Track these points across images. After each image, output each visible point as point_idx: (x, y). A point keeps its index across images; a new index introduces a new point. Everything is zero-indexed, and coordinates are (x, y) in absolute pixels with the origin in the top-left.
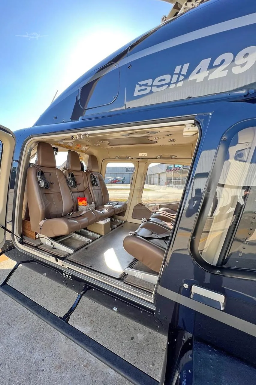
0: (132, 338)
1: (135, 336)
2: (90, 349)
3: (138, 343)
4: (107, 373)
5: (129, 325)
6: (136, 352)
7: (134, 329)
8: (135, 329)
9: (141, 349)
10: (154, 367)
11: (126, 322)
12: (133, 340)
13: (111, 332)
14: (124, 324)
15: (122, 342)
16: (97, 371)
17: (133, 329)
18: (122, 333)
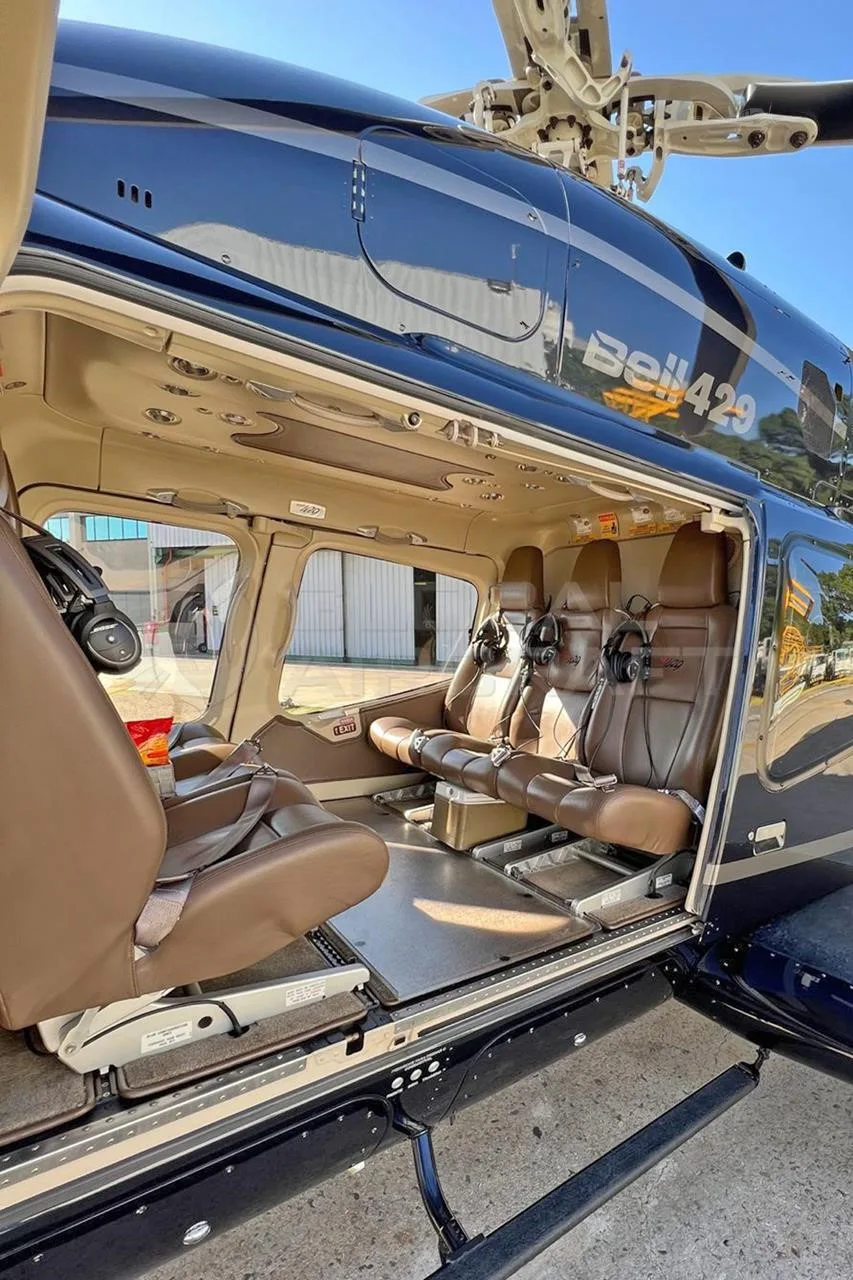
0: (537, 1132)
1: (534, 1124)
2: (618, 1180)
3: (557, 1125)
4: (598, 1241)
5: (493, 1122)
6: (575, 1141)
7: (515, 1116)
8: (515, 1113)
9: (574, 1126)
10: (624, 1119)
11: (481, 1126)
12: (543, 1134)
13: (487, 1184)
14: (482, 1133)
15: (534, 1163)
16: (580, 1268)
17: (511, 1118)
18: (507, 1150)
